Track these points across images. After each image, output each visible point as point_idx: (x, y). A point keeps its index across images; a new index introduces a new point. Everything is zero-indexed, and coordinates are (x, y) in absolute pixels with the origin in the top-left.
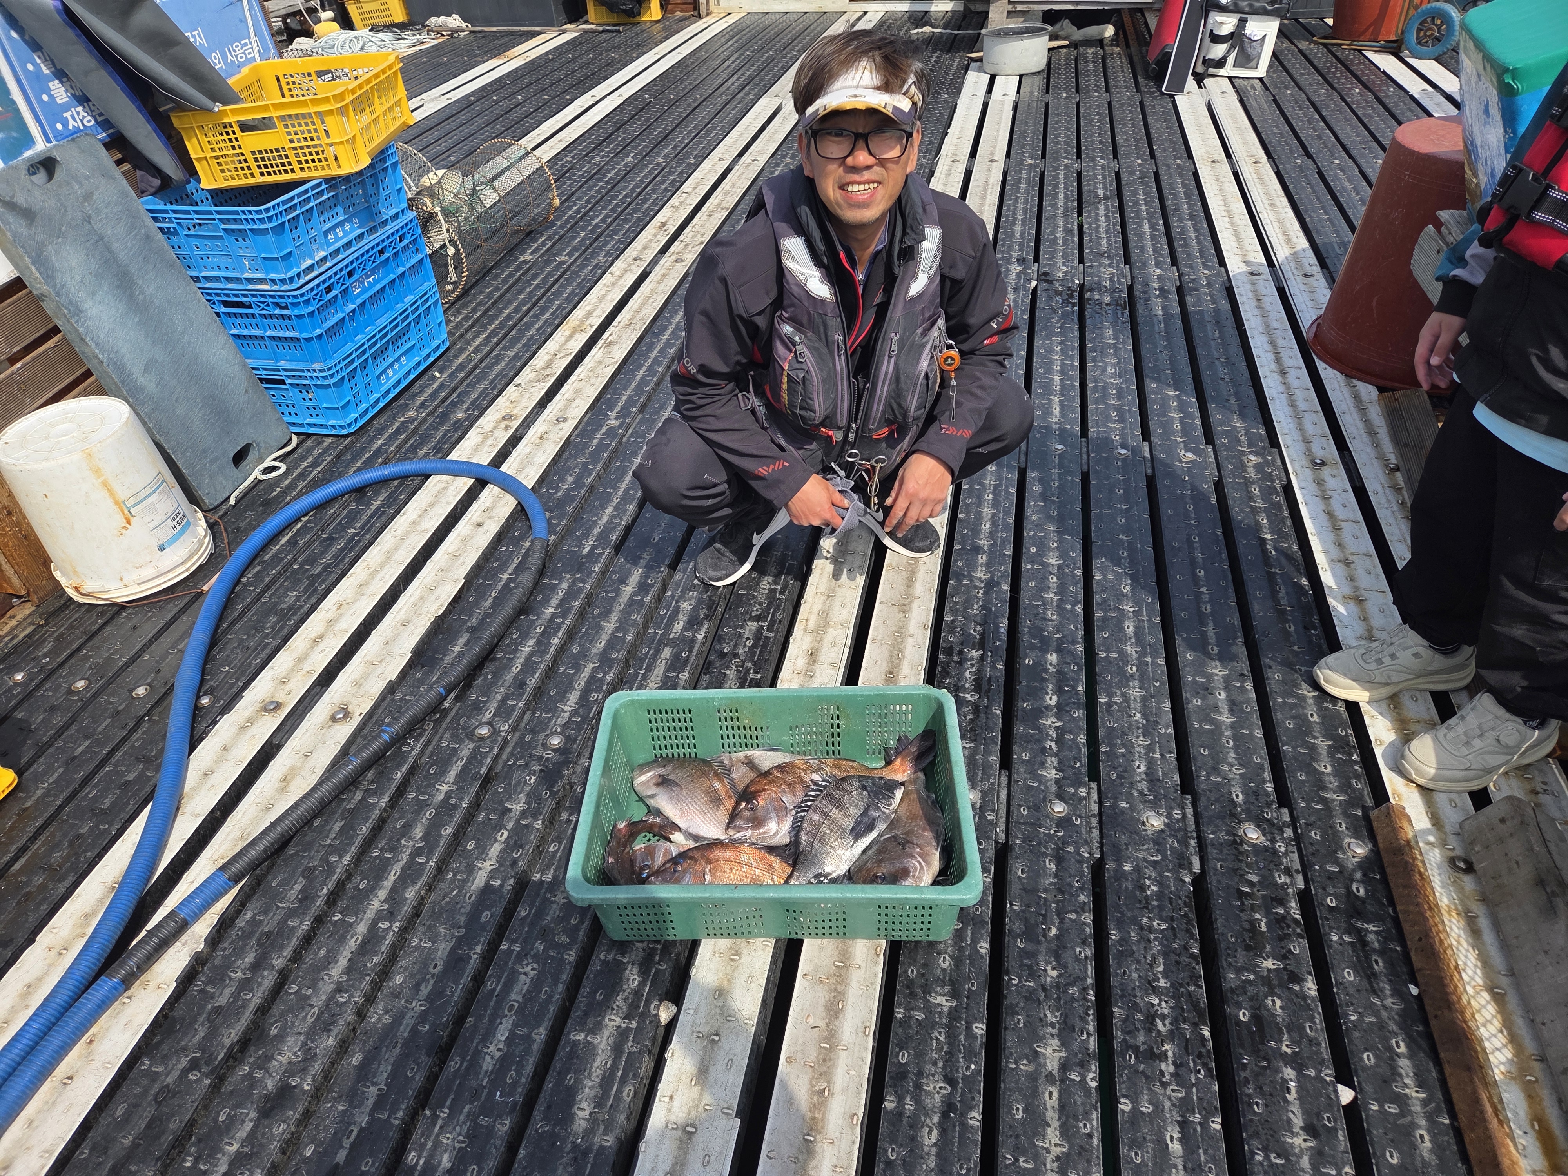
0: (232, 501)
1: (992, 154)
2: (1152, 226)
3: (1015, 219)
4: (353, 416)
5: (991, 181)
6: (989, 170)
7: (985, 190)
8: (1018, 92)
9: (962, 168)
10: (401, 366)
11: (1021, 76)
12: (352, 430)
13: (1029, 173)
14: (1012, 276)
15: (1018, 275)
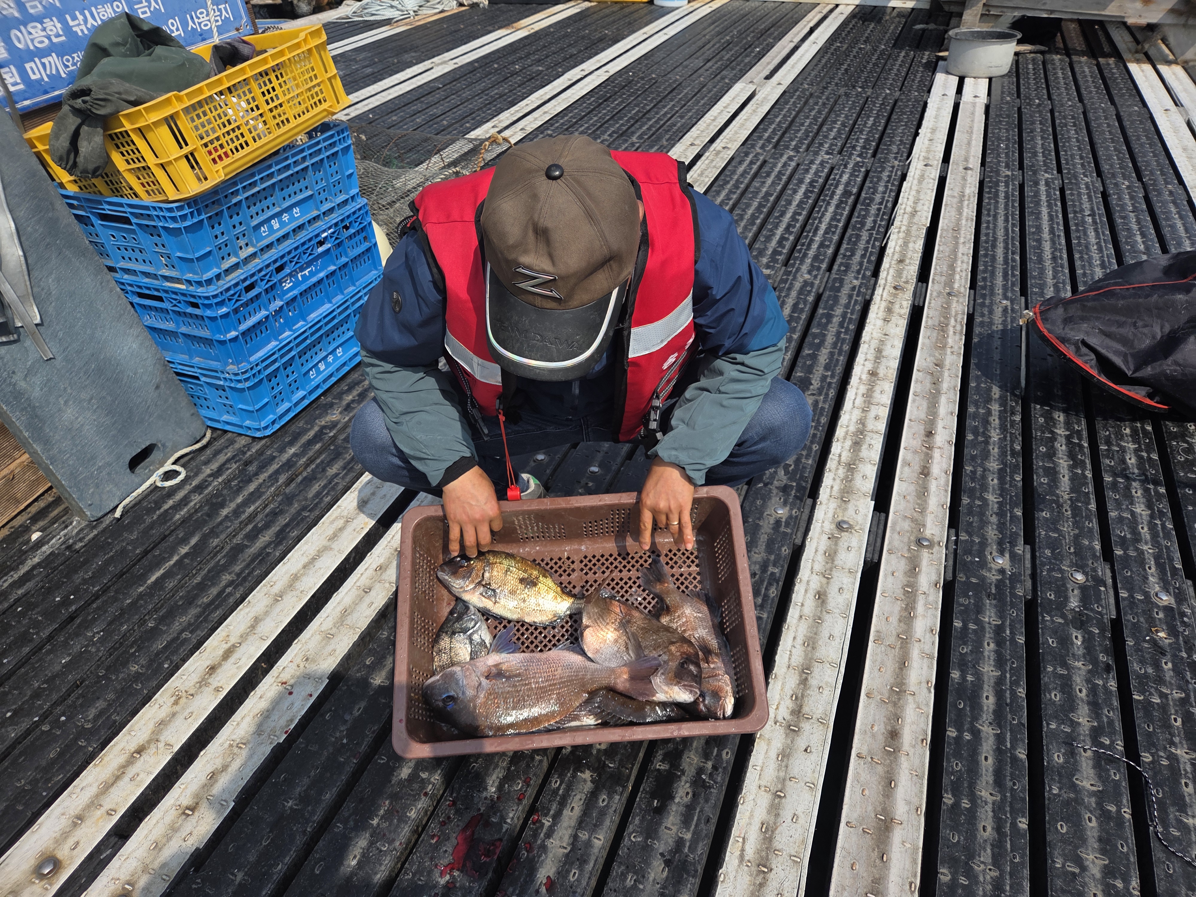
0: (118, 514)
1: (966, 160)
3: (995, 239)
4: (271, 417)
5: (967, 191)
6: (964, 179)
7: (961, 201)
8: (989, 94)
9: (934, 174)
10: (336, 358)
11: (990, 79)
12: (268, 432)
13: (1007, 186)
14: (998, 312)
15: (1005, 310)
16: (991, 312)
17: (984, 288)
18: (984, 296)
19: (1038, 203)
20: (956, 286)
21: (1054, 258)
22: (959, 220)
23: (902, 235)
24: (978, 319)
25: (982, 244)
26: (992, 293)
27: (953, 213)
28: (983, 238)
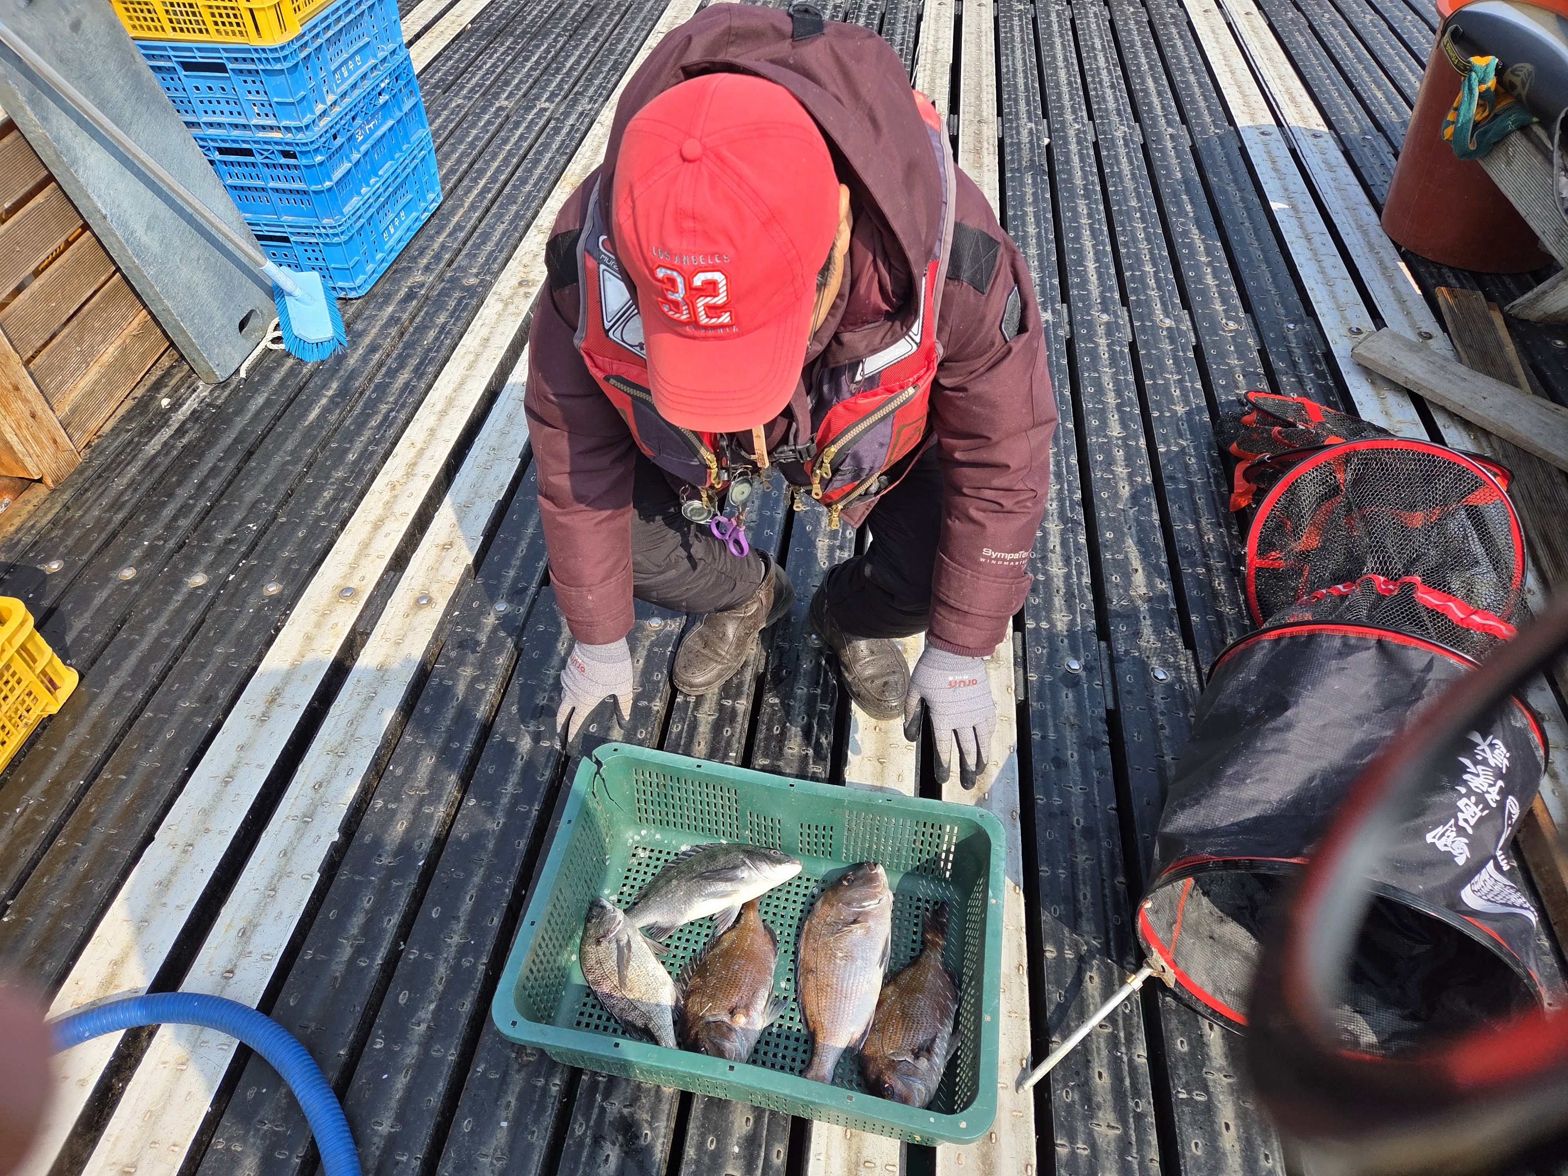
0: (242, 373)
2: (1156, 80)
3: (1015, 70)
4: (362, 277)
5: (984, 26)
6: (979, 15)
7: (979, 37)
9: (950, 12)
10: (401, 222)
12: (362, 292)
13: (1021, 20)
14: (1025, 133)
15: (1031, 132)
16: (1018, 133)
17: (1010, 113)
18: (1011, 121)
19: (1051, 35)
20: (985, 114)
21: (1070, 83)
22: (980, 54)
23: (928, 72)
24: (1008, 141)
25: (1004, 76)
26: (1018, 118)
27: (973, 48)
28: (1004, 70)
